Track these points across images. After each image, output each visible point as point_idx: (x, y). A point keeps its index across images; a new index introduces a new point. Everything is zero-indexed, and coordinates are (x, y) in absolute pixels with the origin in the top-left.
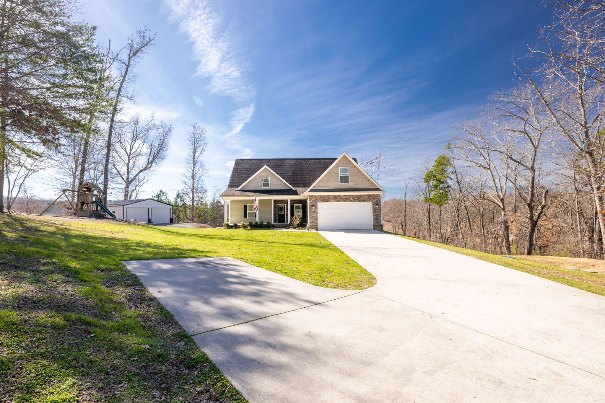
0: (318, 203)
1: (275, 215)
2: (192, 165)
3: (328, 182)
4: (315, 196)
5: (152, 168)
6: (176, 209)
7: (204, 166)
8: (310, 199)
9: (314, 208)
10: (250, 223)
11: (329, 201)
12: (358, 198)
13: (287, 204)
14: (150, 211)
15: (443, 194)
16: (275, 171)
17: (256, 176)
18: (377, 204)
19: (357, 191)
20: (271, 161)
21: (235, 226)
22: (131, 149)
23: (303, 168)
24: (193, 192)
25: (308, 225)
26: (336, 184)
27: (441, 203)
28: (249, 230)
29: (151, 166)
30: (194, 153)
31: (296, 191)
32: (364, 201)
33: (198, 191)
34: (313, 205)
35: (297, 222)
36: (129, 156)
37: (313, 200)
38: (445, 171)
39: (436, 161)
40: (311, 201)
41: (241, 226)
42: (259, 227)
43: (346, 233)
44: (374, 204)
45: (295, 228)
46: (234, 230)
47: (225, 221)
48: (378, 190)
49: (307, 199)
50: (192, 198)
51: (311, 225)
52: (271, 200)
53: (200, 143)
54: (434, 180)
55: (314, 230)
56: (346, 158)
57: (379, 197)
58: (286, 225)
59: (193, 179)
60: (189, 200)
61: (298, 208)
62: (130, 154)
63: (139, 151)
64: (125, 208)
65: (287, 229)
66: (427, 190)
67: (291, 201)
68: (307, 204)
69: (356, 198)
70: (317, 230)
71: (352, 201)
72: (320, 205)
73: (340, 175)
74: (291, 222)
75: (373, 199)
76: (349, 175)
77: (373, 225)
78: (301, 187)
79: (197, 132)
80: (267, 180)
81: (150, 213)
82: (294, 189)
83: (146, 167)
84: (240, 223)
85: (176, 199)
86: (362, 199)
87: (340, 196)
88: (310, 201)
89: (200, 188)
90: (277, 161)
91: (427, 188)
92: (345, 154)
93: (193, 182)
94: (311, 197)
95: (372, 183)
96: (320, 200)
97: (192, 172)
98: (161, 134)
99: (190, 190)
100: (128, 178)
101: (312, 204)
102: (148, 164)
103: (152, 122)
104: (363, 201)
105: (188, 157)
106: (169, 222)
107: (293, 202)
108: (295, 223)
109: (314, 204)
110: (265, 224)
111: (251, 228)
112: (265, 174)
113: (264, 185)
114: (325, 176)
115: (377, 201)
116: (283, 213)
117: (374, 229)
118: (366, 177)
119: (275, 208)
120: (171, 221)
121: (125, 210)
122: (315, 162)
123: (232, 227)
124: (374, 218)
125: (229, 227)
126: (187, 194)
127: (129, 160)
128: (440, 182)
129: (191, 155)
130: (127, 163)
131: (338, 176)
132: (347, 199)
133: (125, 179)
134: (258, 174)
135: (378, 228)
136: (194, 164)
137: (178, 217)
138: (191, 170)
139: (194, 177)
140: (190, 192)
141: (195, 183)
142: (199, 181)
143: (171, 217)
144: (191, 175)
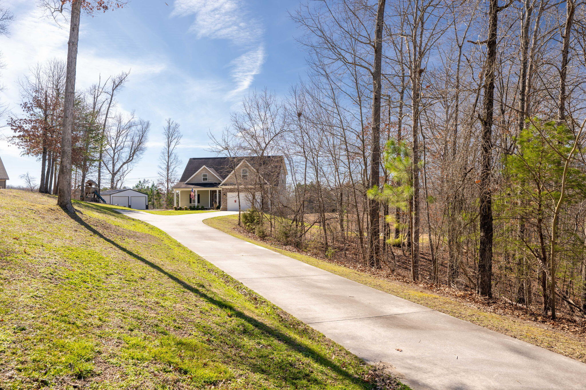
0: (228, 193)
1: (212, 201)
2: (167, 158)
3: (234, 179)
4: (226, 189)
5: (133, 161)
6: (152, 197)
10: (190, 206)
11: (234, 192)
12: (253, 189)
14: (130, 200)
18: (266, 194)
19: (252, 185)
21: (181, 209)
22: (116, 145)
24: (167, 182)
25: (221, 207)
26: (239, 180)
29: (133, 159)
30: (169, 146)
33: (172, 181)
34: (225, 194)
35: (216, 205)
36: (114, 150)
37: (225, 191)
40: (223, 192)
41: (184, 209)
42: (196, 209)
47: (175, 206)
48: (266, 184)
49: (221, 191)
50: (167, 188)
51: (223, 207)
52: (209, 191)
53: (174, 136)
56: (246, 163)
59: (168, 171)
60: (164, 189)
62: (115, 148)
63: (122, 145)
64: (111, 197)
68: (221, 194)
71: (249, 192)
73: (242, 175)
76: (248, 174)
80: (206, 176)
81: (130, 201)
83: (129, 159)
84: (184, 206)
85: (152, 189)
87: (241, 188)
89: (174, 179)
94: (223, 189)
96: (229, 191)
97: (167, 164)
98: (140, 131)
99: (164, 180)
100: (113, 171)
102: (130, 157)
103: (133, 120)
105: (163, 151)
106: (145, 207)
111: (190, 210)
112: (204, 172)
113: (204, 179)
114: (232, 175)
118: (258, 176)
119: (213, 197)
120: (147, 207)
121: (111, 198)
123: (178, 210)
125: (176, 209)
126: (162, 184)
127: (114, 154)
129: (166, 148)
130: (112, 157)
132: (245, 190)
133: (111, 171)
134: (199, 172)
136: (169, 157)
137: (153, 204)
138: (165, 162)
139: (168, 168)
140: (164, 182)
141: (169, 174)
142: (173, 172)
143: (147, 204)
144: (166, 166)
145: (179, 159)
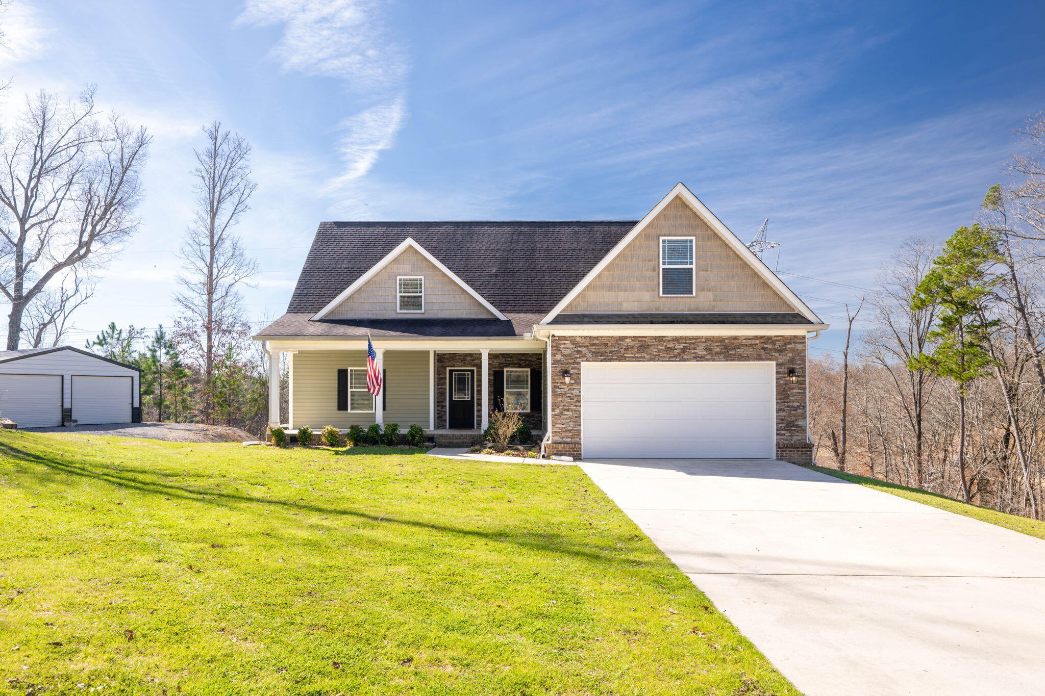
0: (584, 366)
1: (439, 403)
2: (206, 250)
3: (619, 288)
4: (572, 340)
5: (91, 259)
6: (154, 380)
7: (241, 255)
8: (556, 348)
9: (567, 380)
10: (352, 427)
11: (622, 358)
12: (726, 347)
13: (479, 366)
14: (67, 386)
15: (972, 345)
16: (443, 261)
17: (377, 275)
18: (791, 372)
19: (723, 323)
20: (432, 229)
21: (304, 439)
23: (534, 251)
24: (209, 330)
25: (548, 440)
26: (647, 296)
27: (966, 374)
28: (347, 453)
29: (88, 251)
30: (213, 213)
31: (509, 322)
32: (747, 358)
33: (224, 327)
34: (566, 372)
35: (509, 428)
36: (23, 221)
37: (567, 352)
38: (980, 275)
39: (949, 243)
40: (559, 357)
41: (323, 439)
42: (383, 442)
43: (682, 475)
44: (782, 370)
45: (500, 451)
46: (298, 453)
47: (274, 422)
48: (797, 319)
49: (545, 352)
50: (205, 349)
51: (557, 439)
52: (428, 352)
53: (232, 184)
54: (945, 301)
55: (567, 461)
56: (685, 206)
57: (799, 346)
58: (472, 437)
59: (210, 293)
60: (196, 353)
61: (517, 382)
65: (474, 452)
66: (915, 334)
67: (493, 356)
68: (546, 368)
69: (718, 349)
70: (577, 458)
71: (701, 358)
72: (589, 370)
73: (662, 267)
74: (490, 427)
75: (780, 351)
76: (694, 266)
77: (778, 444)
78: (526, 312)
79: (220, 151)
80: (416, 285)
81: (67, 391)
82: (502, 317)
83: (76, 251)
84: (320, 427)
85: (155, 351)
86: (740, 351)
87: (660, 339)
88: (553, 355)
89: (231, 320)
90: (451, 229)
91: (915, 327)
92: (680, 190)
93: (210, 302)
94: (557, 342)
95: (777, 295)
96: (589, 355)
97: (206, 270)
98: (113, 157)
99: (199, 324)
100: (19, 287)
101: (560, 368)
102: (81, 246)
104: (741, 358)
105: (193, 226)
106: (128, 418)
107: (500, 360)
108: (500, 432)
109: (569, 367)
110: (404, 431)
111: (356, 445)
112: (407, 267)
113: (407, 303)
114: (609, 267)
115: (792, 361)
116: (468, 398)
117: (780, 458)
118: (755, 275)
119: (440, 381)
120: (137, 417)
122: (576, 233)
123: (294, 441)
124: (780, 420)
125: (283, 440)
126: (190, 335)
127: (24, 232)
128: (963, 306)
129: (204, 220)
130: (16, 241)
131: (655, 269)
132: (684, 350)
133: (12, 293)
134: (385, 268)
135: (795, 455)
136: (213, 247)
137: (159, 403)
138: (202, 265)
139: (211, 285)
140: (199, 330)
141: (215, 305)
142: (228, 299)
143: (136, 404)
144: (203, 279)
145: (248, 255)
